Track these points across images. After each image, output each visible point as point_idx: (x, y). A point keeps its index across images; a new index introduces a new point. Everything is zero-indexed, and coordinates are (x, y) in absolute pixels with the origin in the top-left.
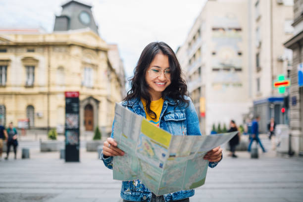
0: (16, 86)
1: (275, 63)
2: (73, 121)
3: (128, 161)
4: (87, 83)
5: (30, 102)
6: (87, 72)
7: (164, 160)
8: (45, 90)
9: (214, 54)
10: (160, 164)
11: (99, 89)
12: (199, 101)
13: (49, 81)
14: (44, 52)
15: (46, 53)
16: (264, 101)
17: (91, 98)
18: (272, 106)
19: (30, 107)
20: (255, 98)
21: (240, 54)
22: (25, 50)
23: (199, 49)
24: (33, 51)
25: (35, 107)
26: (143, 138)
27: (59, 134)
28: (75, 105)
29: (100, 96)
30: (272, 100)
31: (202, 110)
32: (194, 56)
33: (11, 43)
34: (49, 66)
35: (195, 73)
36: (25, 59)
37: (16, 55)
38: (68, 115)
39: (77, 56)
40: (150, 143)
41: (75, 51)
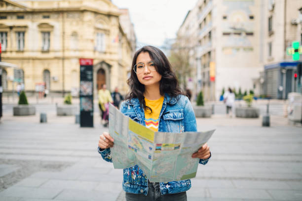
0: (33, 51)
1: (288, 27)
2: (87, 88)
3: (124, 152)
4: (99, 48)
5: (46, 67)
6: (99, 37)
7: (151, 153)
8: (60, 54)
9: (225, 18)
10: (149, 156)
11: (111, 53)
12: (209, 66)
13: (63, 47)
14: (58, 18)
15: (61, 19)
16: (276, 66)
17: (103, 62)
18: (284, 71)
19: (47, 71)
20: (266, 63)
21: (252, 18)
22: (41, 16)
23: (210, 13)
24: (48, 17)
25: (50, 71)
26: (131, 134)
27: (74, 97)
28: (89, 73)
29: (112, 60)
30: (284, 65)
31: (212, 74)
32: (205, 20)
33: (28, 10)
34: (64, 33)
35: (205, 37)
36: (41, 25)
37: (33, 22)
38: (83, 83)
39: (90, 21)
40: (138, 139)
41: (88, 17)
